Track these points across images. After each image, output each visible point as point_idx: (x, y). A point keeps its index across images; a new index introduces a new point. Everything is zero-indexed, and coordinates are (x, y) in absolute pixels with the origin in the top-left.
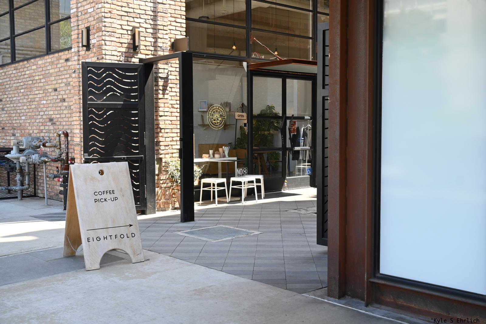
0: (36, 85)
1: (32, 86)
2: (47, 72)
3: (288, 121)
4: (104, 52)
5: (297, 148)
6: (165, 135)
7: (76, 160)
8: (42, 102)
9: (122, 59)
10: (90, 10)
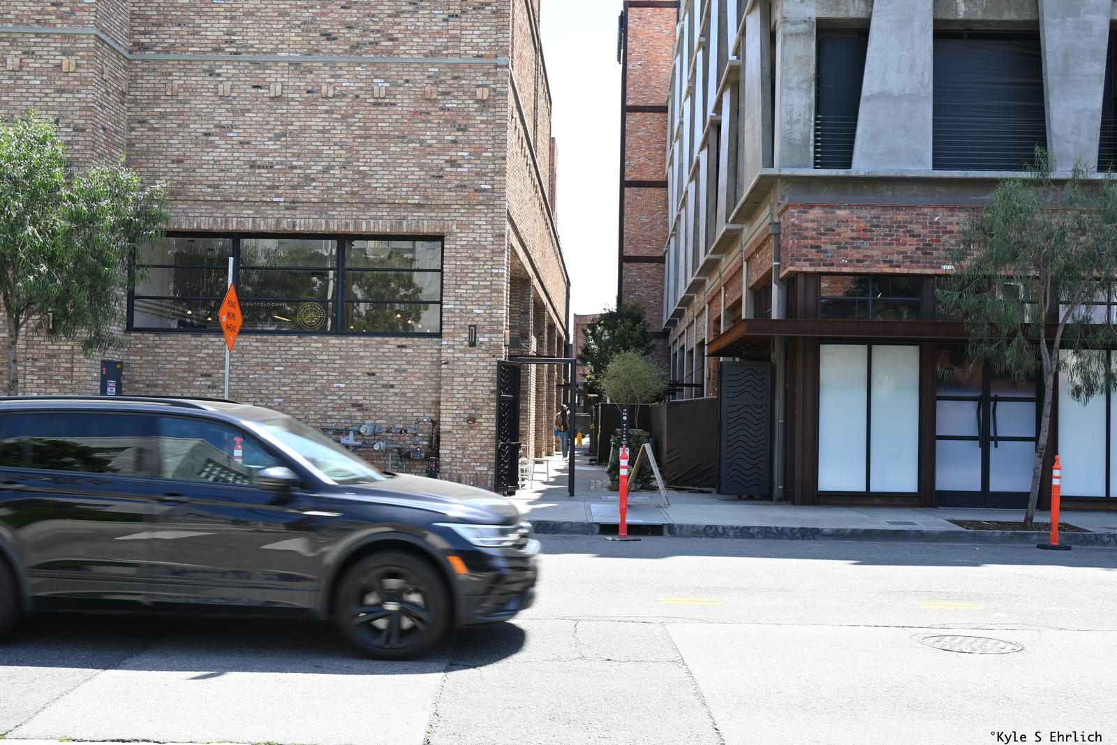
0: (320, 365)
1: (310, 365)
2: (352, 354)
4: (502, 350)
10: (475, 311)
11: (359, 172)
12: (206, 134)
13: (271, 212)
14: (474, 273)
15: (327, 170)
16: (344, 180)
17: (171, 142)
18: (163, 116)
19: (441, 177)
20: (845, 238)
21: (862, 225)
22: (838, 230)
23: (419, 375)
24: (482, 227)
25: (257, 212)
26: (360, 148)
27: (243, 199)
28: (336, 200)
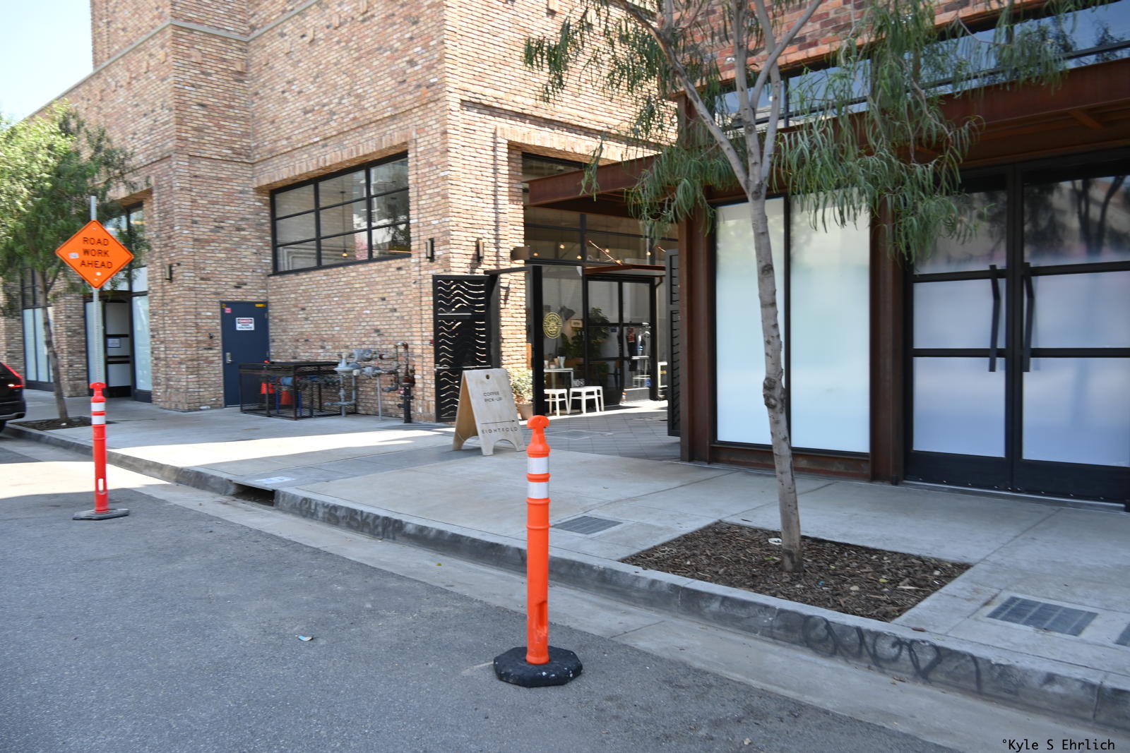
0: (356, 293)
1: (351, 294)
2: (372, 280)
3: (625, 328)
4: (452, 264)
5: (635, 358)
6: (508, 345)
7: (416, 372)
8: (365, 312)
9: (468, 270)
10: (434, 222)
11: (358, 96)
12: (283, 92)
13: (315, 153)
14: (430, 180)
15: (340, 103)
16: (350, 108)
17: (270, 105)
18: (264, 86)
19: (404, 81)
23: (410, 297)
24: (434, 127)
25: (309, 156)
26: (357, 71)
27: (300, 145)
28: (345, 130)
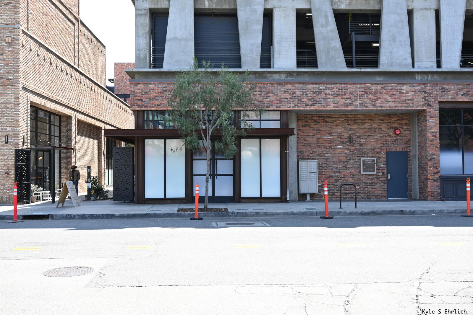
4: (18, 145)
9: (22, 147)
10: (8, 129)
14: (7, 113)
20: (152, 96)
21: (159, 91)
22: (149, 93)
24: (10, 94)
